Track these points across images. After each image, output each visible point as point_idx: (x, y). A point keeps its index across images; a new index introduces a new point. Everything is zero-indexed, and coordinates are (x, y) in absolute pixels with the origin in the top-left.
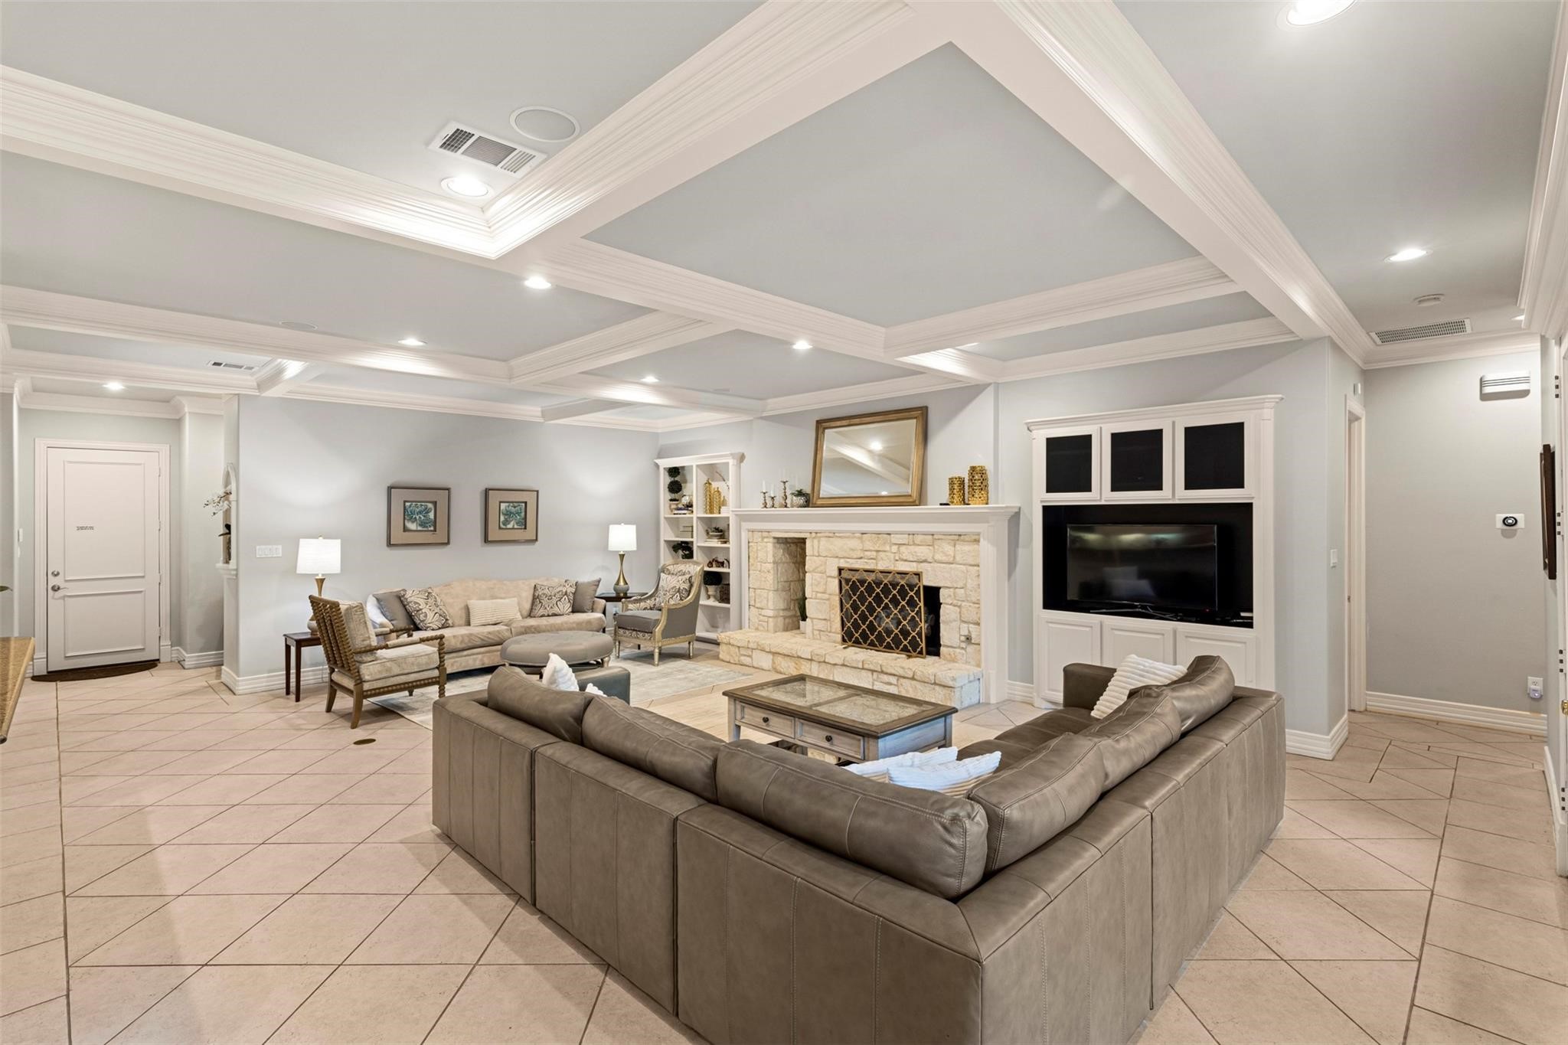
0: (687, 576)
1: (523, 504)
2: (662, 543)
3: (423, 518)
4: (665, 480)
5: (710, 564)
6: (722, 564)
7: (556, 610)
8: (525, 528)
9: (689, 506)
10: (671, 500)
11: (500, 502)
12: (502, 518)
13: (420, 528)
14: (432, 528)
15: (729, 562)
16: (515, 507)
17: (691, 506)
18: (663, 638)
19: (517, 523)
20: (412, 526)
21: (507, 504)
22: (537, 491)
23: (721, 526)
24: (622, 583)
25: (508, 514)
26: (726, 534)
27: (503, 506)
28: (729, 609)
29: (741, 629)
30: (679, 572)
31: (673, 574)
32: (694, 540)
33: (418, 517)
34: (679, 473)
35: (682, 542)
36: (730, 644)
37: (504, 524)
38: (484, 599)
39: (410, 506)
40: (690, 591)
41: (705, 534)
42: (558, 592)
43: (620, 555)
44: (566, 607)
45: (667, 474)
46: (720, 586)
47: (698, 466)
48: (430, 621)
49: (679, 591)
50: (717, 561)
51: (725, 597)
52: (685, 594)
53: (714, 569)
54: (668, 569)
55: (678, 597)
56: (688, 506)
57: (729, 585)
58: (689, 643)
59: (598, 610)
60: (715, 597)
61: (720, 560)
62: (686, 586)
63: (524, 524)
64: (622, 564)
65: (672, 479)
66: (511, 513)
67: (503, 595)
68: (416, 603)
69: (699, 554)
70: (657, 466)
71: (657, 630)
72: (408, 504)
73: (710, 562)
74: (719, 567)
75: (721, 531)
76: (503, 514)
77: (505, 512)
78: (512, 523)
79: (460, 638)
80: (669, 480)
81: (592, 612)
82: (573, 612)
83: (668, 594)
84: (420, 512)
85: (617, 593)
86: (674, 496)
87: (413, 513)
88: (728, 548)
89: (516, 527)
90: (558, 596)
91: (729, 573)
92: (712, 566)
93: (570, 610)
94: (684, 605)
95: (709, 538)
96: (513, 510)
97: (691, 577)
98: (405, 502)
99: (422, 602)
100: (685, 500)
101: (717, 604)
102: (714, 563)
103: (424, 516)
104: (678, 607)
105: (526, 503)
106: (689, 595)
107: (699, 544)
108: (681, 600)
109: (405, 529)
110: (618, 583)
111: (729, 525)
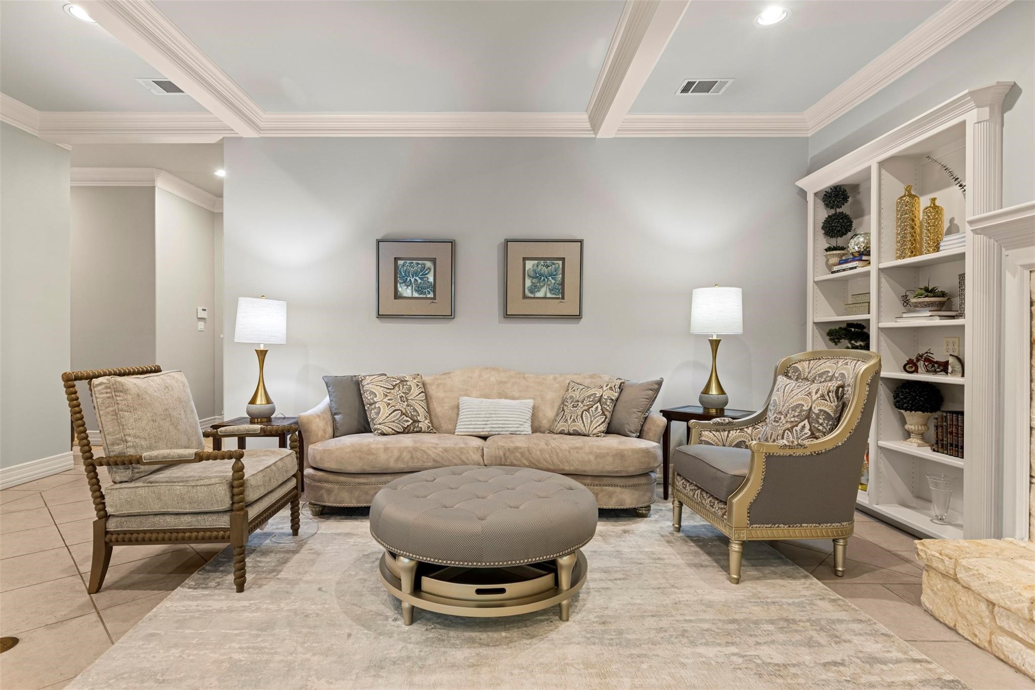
0: (833, 385)
1: (560, 262)
2: (810, 326)
3: (419, 281)
4: (817, 214)
5: (911, 366)
6: (944, 367)
7: (579, 426)
8: (563, 298)
9: (865, 253)
10: (829, 249)
11: (524, 259)
12: (528, 283)
13: (416, 295)
14: (431, 295)
15: (961, 362)
16: (547, 266)
17: (868, 254)
18: (752, 522)
19: (551, 290)
20: (406, 291)
21: (536, 262)
22: (581, 242)
23: (944, 283)
24: (714, 391)
25: (538, 276)
26: (956, 301)
27: (529, 265)
28: (960, 471)
29: (999, 535)
30: (821, 375)
31: (806, 379)
32: (872, 317)
33: (413, 280)
34: (845, 199)
35: (850, 324)
36: (956, 580)
37: (532, 292)
38: (487, 396)
39: (403, 266)
40: (838, 420)
41: (899, 304)
42: (589, 397)
43: (711, 342)
44: (598, 423)
45: (821, 204)
46: (937, 414)
47: (882, 164)
48: (381, 421)
49: (808, 417)
50: (928, 360)
51: (949, 439)
52: (825, 424)
53: (922, 376)
54: (796, 370)
55: (807, 430)
56: (861, 254)
57: (962, 413)
58: (835, 541)
59: (651, 434)
60: (923, 436)
61: (938, 357)
62: (830, 407)
63: (560, 291)
64: (714, 358)
65: (832, 212)
66: (541, 275)
67: (516, 394)
68: (372, 393)
69: (883, 343)
70: (803, 193)
71: (735, 500)
72: (400, 262)
73: (910, 362)
74: (935, 372)
75: (943, 294)
76: (529, 276)
77: (532, 274)
78: (543, 290)
79: (396, 454)
80: (824, 213)
81: (639, 437)
82: (609, 431)
83: (783, 420)
84: (416, 274)
85: (705, 408)
86: (834, 242)
87: (407, 273)
88: (962, 327)
89: (549, 295)
90: (586, 402)
91: (961, 387)
92: (916, 371)
93: (603, 428)
94: (817, 450)
95: (909, 311)
96: (545, 270)
97: (843, 387)
98: (396, 259)
99: (379, 391)
100: (855, 245)
101: (927, 453)
102: (921, 364)
103: (421, 279)
104: (799, 452)
105: (563, 259)
106: (832, 430)
107: (882, 325)
108: (813, 436)
109: (397, 296)
110: (707, 390)
111: (962, 277)
